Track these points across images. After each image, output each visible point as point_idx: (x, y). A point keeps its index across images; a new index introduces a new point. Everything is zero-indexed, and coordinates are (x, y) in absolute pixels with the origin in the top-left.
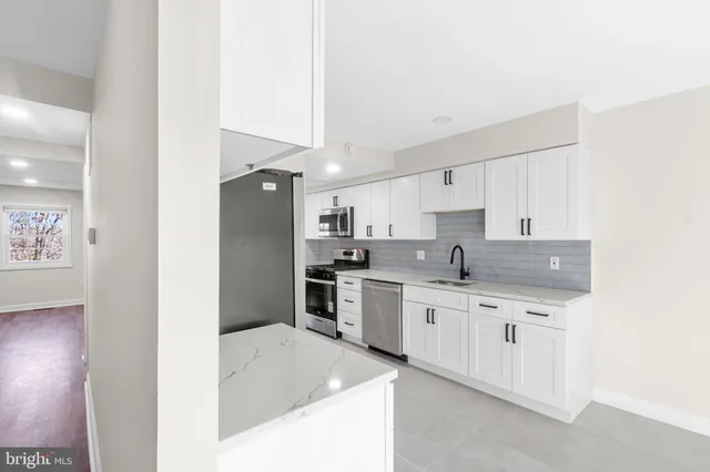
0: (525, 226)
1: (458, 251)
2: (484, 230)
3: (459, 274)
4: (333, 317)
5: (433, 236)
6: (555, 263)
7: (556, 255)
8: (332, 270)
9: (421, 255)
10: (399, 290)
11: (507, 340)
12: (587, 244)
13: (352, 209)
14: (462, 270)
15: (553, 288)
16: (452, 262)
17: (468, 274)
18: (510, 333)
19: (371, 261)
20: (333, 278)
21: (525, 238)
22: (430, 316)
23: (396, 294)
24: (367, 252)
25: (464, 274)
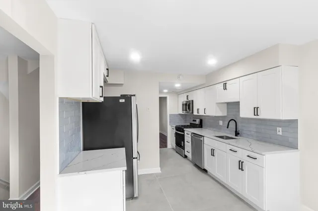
0: (256, 111)
3: (234, 133)
4: (184, 148)
5: (226, 114)
6: (280, 131)
7: (280, 127)
8: (183, 127)
9: (221, 123)
10: (203, 139)
11: (239, 169)
12: (296, 121)
13: (192, 101)
14: (236, 131)
15: (279, 145)
16: (227, 127)
17: (239, 134)
18: (241, 166)
19: (203, 124)
20: (183, 131)
22: (212, 152)
23: (201, 140)
24: (201, 121)
25: (237, 134)
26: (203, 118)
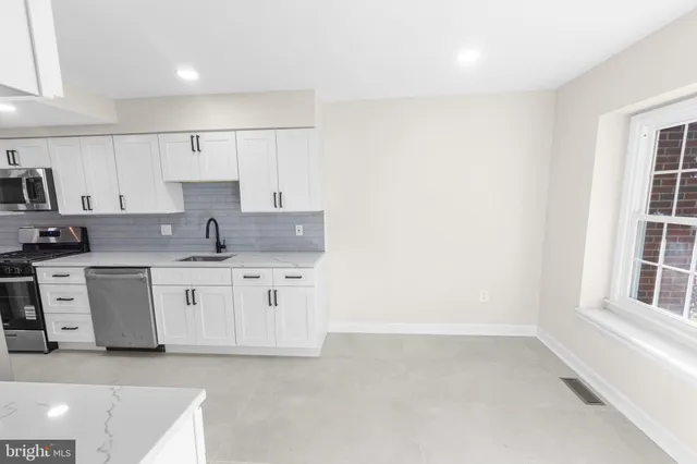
0: (278, 198)
1: (212, 224)
2: (239, 202)
3: (214, 248)
5: (181, 210)
6: (299, 230)
7: (300, 224)
8: (23, 260)
9: (167, 230)
10: (146, 275)
11: (270, 305)
12: (320, 214)
13: (49, 172)
14: (218, 243)
16: (207, 237)
17: (224, 247)
18: (272, 298)
19: (92, 241)
20: (29, 272)
21: (278, 210)
22: (190, 297)
23: (143, 280)
25: (220, 247)
26: (86, 224)
